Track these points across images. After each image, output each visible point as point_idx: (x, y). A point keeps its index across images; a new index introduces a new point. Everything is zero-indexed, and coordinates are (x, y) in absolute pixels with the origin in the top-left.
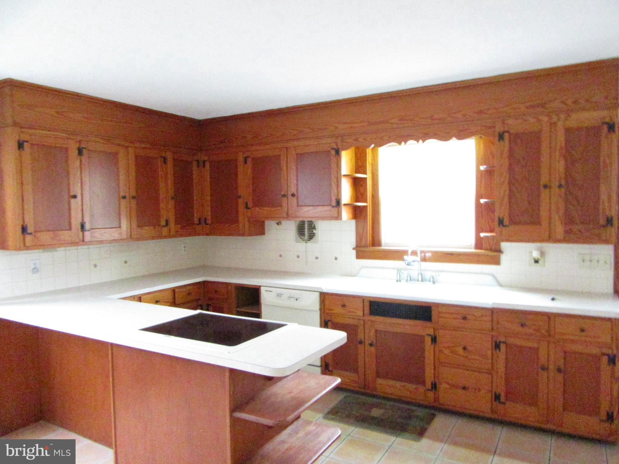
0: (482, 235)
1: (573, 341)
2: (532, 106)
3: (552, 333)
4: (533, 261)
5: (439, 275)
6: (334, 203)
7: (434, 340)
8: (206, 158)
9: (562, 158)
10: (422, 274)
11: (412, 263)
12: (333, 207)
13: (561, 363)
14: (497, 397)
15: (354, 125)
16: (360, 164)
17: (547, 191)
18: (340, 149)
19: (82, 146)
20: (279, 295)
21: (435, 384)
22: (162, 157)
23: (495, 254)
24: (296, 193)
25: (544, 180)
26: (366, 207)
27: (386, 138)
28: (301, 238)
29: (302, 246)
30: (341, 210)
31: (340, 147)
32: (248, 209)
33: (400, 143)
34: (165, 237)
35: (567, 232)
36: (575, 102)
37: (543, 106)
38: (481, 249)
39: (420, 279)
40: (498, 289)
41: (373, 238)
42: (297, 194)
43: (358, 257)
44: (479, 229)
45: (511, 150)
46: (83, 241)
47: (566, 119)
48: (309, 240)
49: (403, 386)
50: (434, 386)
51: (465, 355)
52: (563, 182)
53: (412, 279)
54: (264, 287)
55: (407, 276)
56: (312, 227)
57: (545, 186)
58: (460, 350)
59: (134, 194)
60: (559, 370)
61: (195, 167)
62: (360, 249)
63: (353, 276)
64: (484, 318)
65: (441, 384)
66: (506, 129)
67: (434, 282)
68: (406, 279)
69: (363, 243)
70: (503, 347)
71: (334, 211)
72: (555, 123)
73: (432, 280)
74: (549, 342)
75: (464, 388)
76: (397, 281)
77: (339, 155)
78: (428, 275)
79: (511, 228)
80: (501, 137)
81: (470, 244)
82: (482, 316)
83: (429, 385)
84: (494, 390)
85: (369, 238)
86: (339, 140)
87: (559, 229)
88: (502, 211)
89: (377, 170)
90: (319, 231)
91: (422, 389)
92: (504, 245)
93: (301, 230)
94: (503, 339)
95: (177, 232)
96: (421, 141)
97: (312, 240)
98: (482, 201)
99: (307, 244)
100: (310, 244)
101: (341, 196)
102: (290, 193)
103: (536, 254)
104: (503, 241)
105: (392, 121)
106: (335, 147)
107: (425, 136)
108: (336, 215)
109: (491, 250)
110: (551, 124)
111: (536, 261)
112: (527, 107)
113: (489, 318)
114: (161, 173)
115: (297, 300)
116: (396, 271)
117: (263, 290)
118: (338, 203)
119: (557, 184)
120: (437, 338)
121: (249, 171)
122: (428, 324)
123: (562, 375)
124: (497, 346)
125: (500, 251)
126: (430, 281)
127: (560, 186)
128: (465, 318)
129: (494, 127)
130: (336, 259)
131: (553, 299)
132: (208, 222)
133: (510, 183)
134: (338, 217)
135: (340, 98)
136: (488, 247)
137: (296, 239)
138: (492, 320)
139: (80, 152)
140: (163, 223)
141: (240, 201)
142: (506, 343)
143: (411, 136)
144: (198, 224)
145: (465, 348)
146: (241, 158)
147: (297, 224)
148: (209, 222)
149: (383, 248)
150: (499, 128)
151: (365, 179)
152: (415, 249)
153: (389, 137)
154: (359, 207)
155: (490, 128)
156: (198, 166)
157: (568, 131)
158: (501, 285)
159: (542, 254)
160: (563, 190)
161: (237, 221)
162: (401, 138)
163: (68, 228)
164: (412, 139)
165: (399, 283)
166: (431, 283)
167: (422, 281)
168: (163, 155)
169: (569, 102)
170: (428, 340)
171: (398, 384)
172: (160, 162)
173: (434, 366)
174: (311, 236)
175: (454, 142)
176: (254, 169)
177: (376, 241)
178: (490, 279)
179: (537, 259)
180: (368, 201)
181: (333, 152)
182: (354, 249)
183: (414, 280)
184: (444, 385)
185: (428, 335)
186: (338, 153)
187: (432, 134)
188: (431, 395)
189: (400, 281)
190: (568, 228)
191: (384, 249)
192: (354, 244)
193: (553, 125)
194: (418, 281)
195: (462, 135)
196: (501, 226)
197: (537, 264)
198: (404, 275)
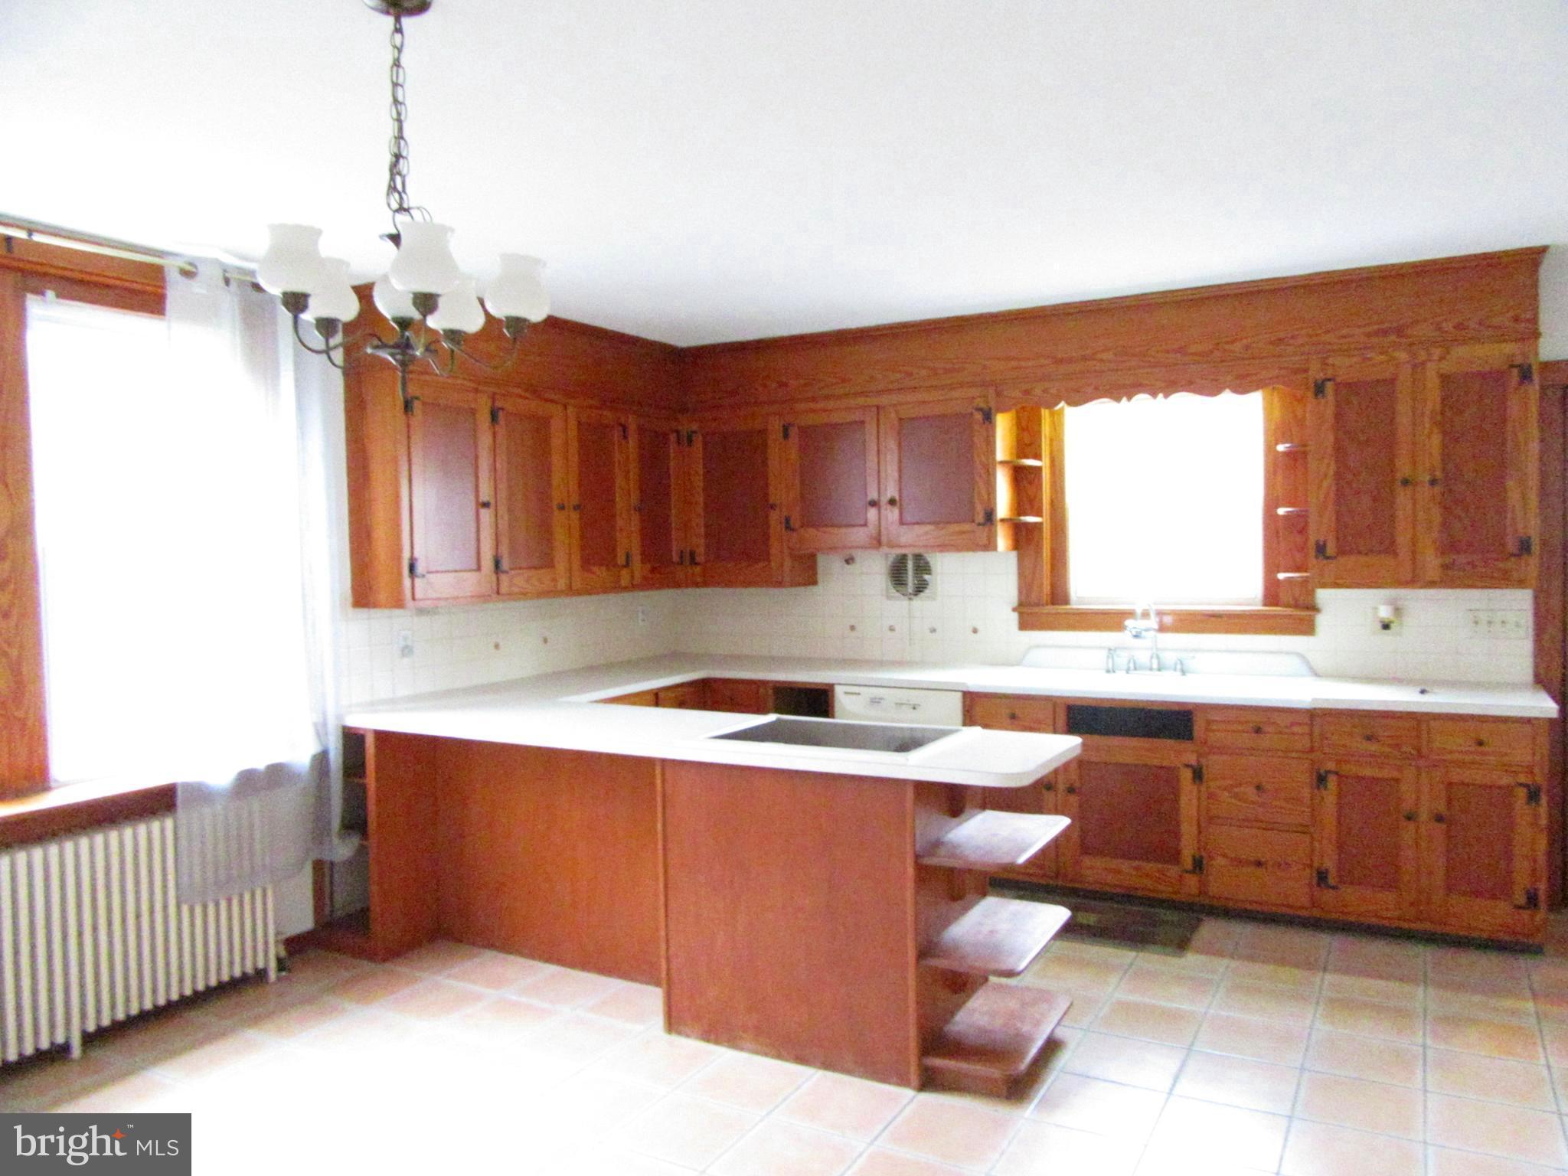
0: (1281, 576)
1: (1462, 764)
2: (1376, 333)
3: (1424, 751)
4: (1379, 626)
5: (1194, 657)
6: (980, 518)
7: (1198, 775)
8: (695, 427)
9: (1436, 430)
10: (1158, 657)
11: (1144, 634)
12: (979, 524)
13: (1441, 807)
14: (1322, 877)
15: (1023, 364)
16: (1027, 440)
17: (1409, 490)
18: (993, 411)
19: (498, 404)
20: (875, 701)
21: (1201, 862)
22: (621, 425)
23: (1304, 613)
24: (897, 498)
25: (1404, 468)
26: (1041, 524)
27: (1090, 390)
28: (898, 591)
29: (898, 607)
30: (996, 531)
31: (992, 404)
32: (793, 530)
33: (1118, 399)
34: (625, 589)
35: (1445, 567)
36: (1459, 327)
37: (1399, 331)
38: (1277, 605)
39: (1155, 666)
40: (1311, 680)
41: (1053, 586)
42: (900, 500)
43: (1024, 625)
44: (1271, 566)
45: (1338, 416)
46: (498, 593)
47: (1442, 358)
48: (916, 595)
49: (1137, 868)
50: (1198, 865)
51: (1260, 800)
52: (1439, 474)
53: (1137, 666)
54: (841, 687)
55: (1129, 662)
56: (923, 567)
57: (1406, 482)
58: (1250, 792)
59: (575, 499)
60: (1439, 818)
61: (673, 448)
62: (1025, 610)
63: (1013, 665)
64: (1296, 729)
65: (1211, 858)
66: (1330, 372)
67: (1183, 672)
68: (1125, 667)
69: (1034, 596)
70: (1332, 782)
71: (982, 534)
72: (1423, 363)
73: (1179, 667)
74: (1418, 768)
75: (1259, 864)
76: (1108, 671)
77: (990, 422)
78: (1169, 658)
79: (1342, 560)
80: (1319, 389)
81: (1253, 596)
82: (1292, 724)
83: (1188, 863)
84: (1316, 865)
85: (1047, 588)
86: (991, 391)
87: (1431, 561)
88: (1321, 528)
89: (1061, 450)
90: (939, 577)
91: (1173, 871)
92: (1323, 595)
93: (897, 574)
94: (1331, 765)
95: (645, 578)
96: (1161, 396)
97: (922, 594)
98: (1281, 511)
99: (912, 602)
100: (918, 603)
101: (995, 503)
102: (884, 500)
103: (1385, 612)
104: (1324, 586)
105: (1105, 356)
106: (982, 405)
107: (1170, 387)
108: (985, 541)
109: (1296, 606)
110: (1415, 366)
111: (1386, 626)
112: (1369, 335)
113: (1306, 729)
114: (617, 456)
115: (914, 708)
116: (1105, 653)
117: (839, 692)
118: (990, 516)
119: (1427, 478)
120: (1204, 770)
121: (794, 454)
122: (1187, 745)
123: (1444, 826)
124: (1321, 779)
125: (1314, 608)
126: (1175, 670)
127: (1433, 482)
128: (1258, 730)
129: (1306, 371)
130: (975, 631)
131: (1423, 692)
132: (698, 559)
133: (1338, 476)
134: (989, 545)
135: (994, 309)
136: (1292, 602)
137: (887, 590)
138: (1311, 734)
139: (494, 416)
140: (621, 560)
141: (774, 517)
142: (1337, 773)
143: (1141, 385)
144: (678, 564)
145: (1258, 787)
146: (775, 425)
147: (889, 563)
148: (700, 559)
149: (1075, 605)
150: (1316, 373)
151: (1039, 469)
152: (1147, 607)
153: (1096, 388)
154: (1026, 524)
155: (1296, 372)
156: (679, 443)
157: (1445, 379)
158: (1316, 674)
159: (1398, 611)
160: (1437, 489)
161: (766, 556)
162: (1120, 390)
163: (474, 567)
164: (1144, 392)
165: (1111, 675)
166: (1178, 673)
167: (1159, 670)
168: (623, 420)
169: (1448, 326)
170: (1187, 775)
171: (1126, 866)
172: (616, 435)
173: (1199, 826)
174: (921, 588)
175: (1227, 396)
176: (803, 449)
177: (1059, 594)
178: (1296, 662)
179: (1386, 621)
180: (1044, 514)
181: (979, 416)
182: (1014, 610)
183: (1142, 668)
184: (1220, 861)
185: (1187, 766)
186: (988, 418)
187: (1183, 383)
188: (1192, 883)
189: (1114, 672)
190: (1448, 560)
191: (1078, 609)
192: (1015, 602)
193: (1418, 367)
194: (1151, 669)
195: (1242, 386)
196: (1321, 558)
197: (1387, 631)
198: (1122, 659)
